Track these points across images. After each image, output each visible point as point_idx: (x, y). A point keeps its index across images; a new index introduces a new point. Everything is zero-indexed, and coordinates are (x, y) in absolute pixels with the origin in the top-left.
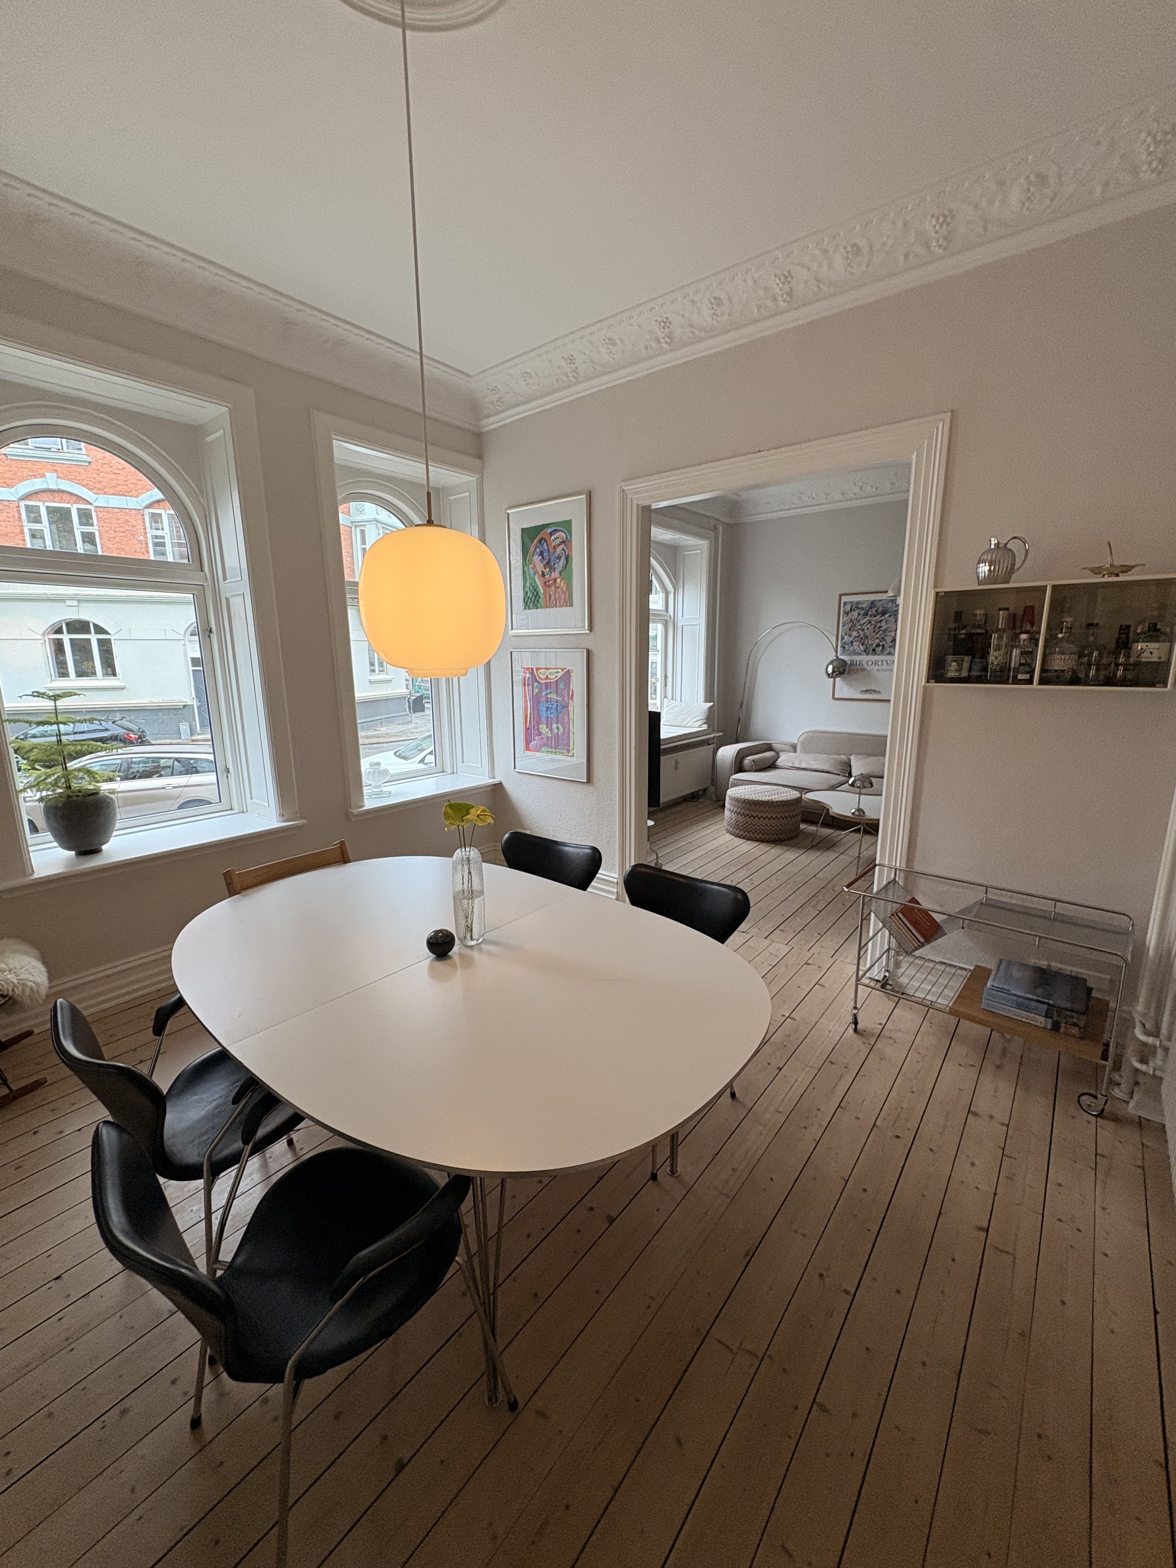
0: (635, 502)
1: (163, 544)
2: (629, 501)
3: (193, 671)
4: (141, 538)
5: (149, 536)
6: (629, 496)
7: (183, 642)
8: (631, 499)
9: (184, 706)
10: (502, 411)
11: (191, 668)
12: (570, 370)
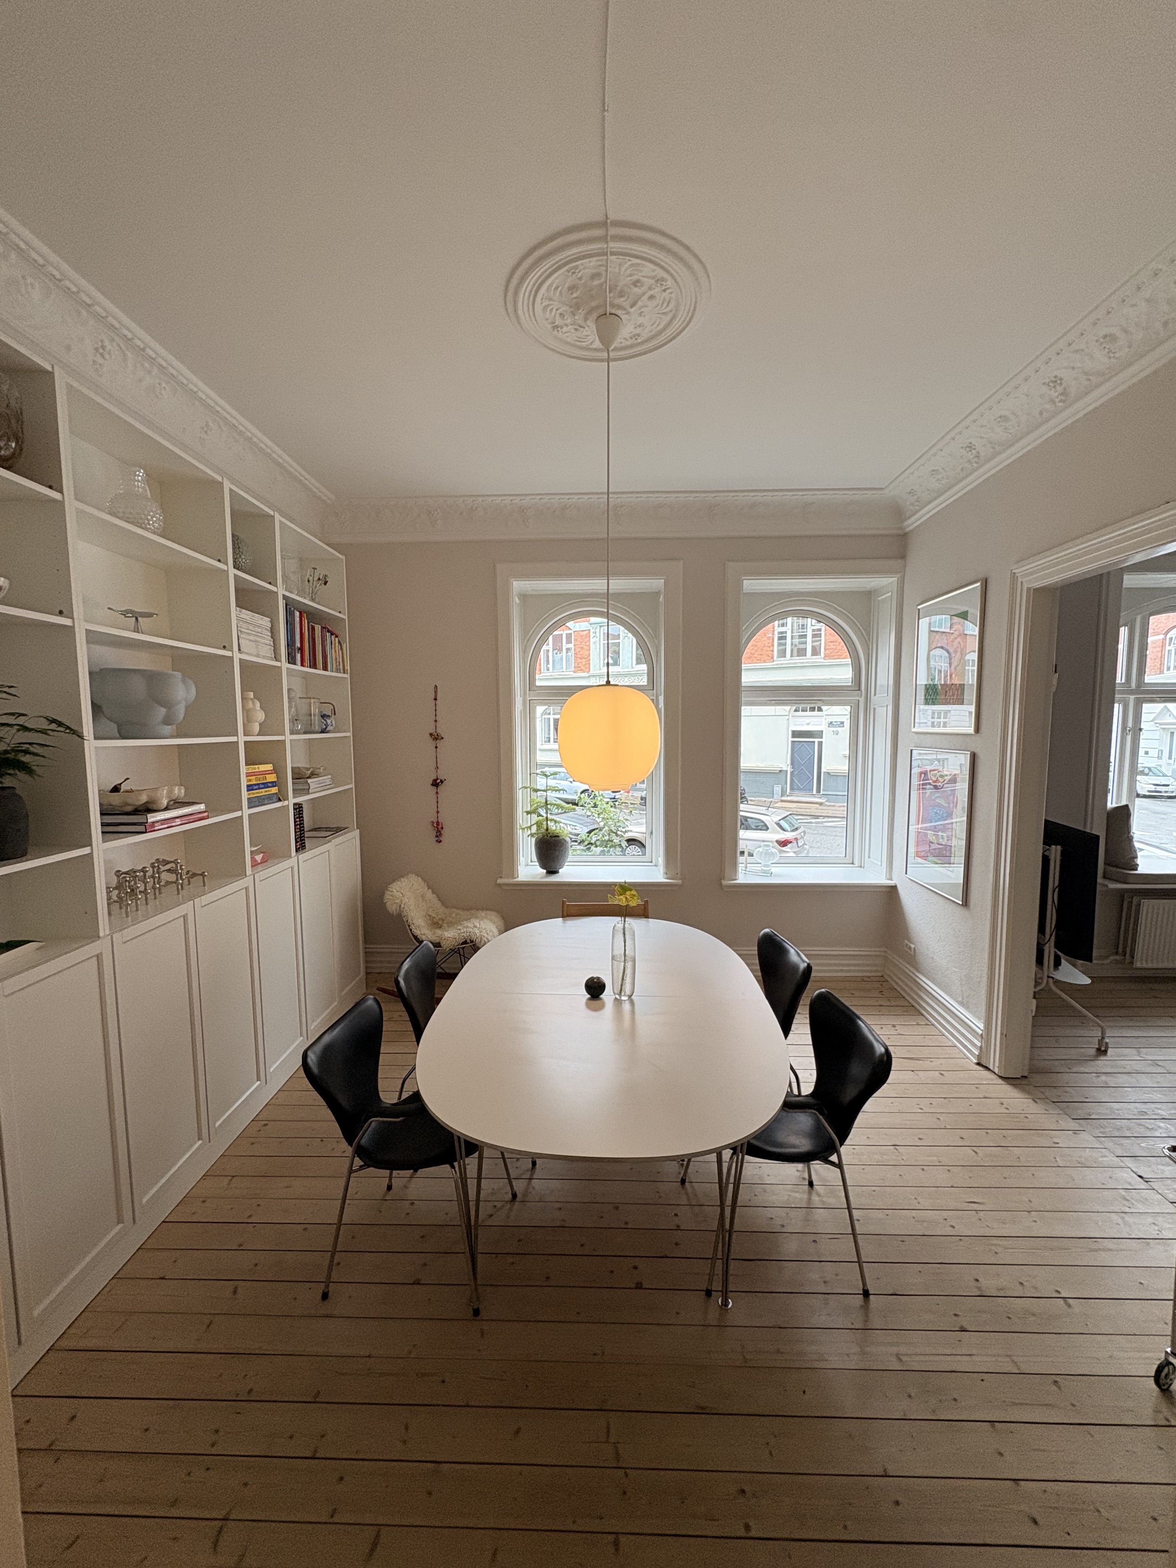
0: (1025, 586)
1: (785, 638)
2: (1019, 584)
3: (793, 742)
4: (770, 635)
5: (776, 633)
6: (1020, 580)
7: (787, 717)
8: (1022, 583)
9: (780, 771)
10: (919, 510)
11: (791, 739)
12: (972, 457)
